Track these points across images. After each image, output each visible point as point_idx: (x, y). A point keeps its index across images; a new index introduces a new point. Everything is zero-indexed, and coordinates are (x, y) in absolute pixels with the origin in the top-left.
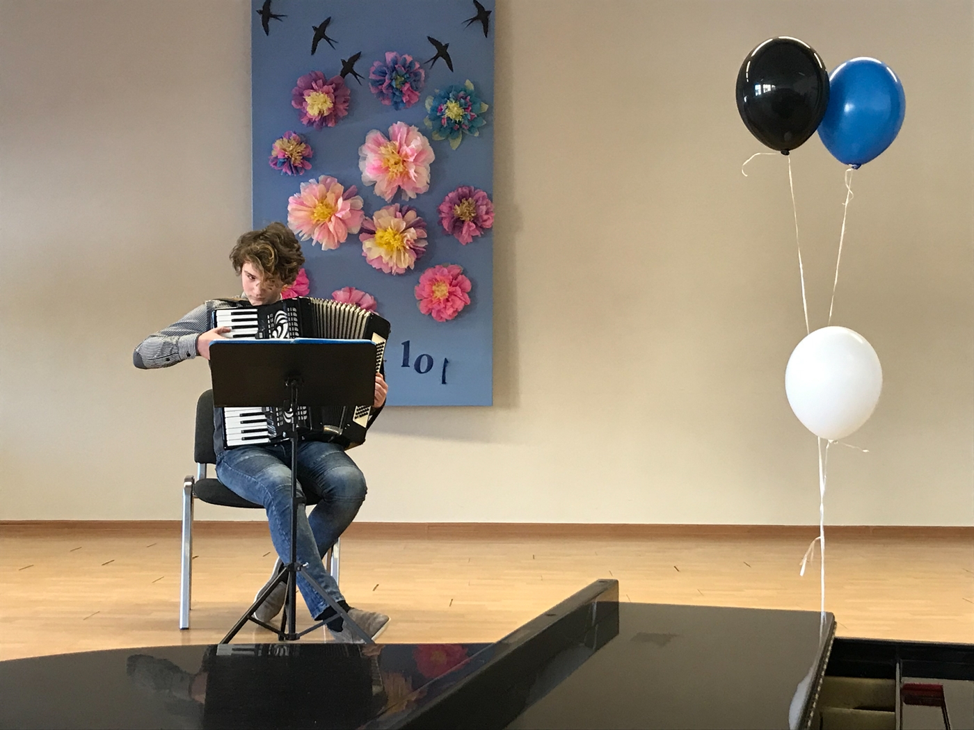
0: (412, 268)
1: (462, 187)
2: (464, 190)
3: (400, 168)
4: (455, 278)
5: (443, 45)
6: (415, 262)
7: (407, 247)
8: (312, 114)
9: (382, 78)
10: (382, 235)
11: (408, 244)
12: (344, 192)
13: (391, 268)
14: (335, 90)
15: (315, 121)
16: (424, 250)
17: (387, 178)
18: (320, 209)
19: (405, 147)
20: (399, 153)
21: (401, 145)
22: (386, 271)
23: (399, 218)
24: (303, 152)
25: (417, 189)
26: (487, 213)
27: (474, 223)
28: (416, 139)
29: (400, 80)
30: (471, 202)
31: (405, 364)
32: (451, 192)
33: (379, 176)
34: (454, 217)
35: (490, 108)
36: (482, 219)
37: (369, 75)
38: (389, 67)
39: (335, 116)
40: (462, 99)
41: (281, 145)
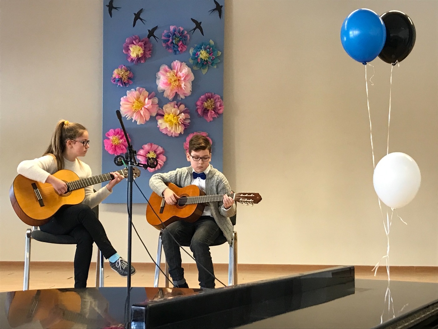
0: (182, 133)
1: (207, 93)
3: (177, 83)
5: (199, 22)
6: (184, 131)
7: (180, 123)
8: (133, 56)
10: (167, 117)
11: (180, 121)
12: (149, 95)
13: (172, 133)
14: (144, 45)
15: (134, 60)
17: (170, 88)
18: (136, 104)
19: (179, 72)
20: (176, 76)
21: (177, 72)
22: (170, 135)
23: (176, 108)
24: (129, 75)
25: (184, 94)
26: (220, 106)
27: (214, 111)
28: (185, 69)
32: (202, 95)
33: (166, 87)
34: (203, 108)
35: (222, 54)
36: (218, 108)
37: (162, 37)
38: (172, 33)
39: (145, 57)
40: (208, 49)
41: (117, 72)
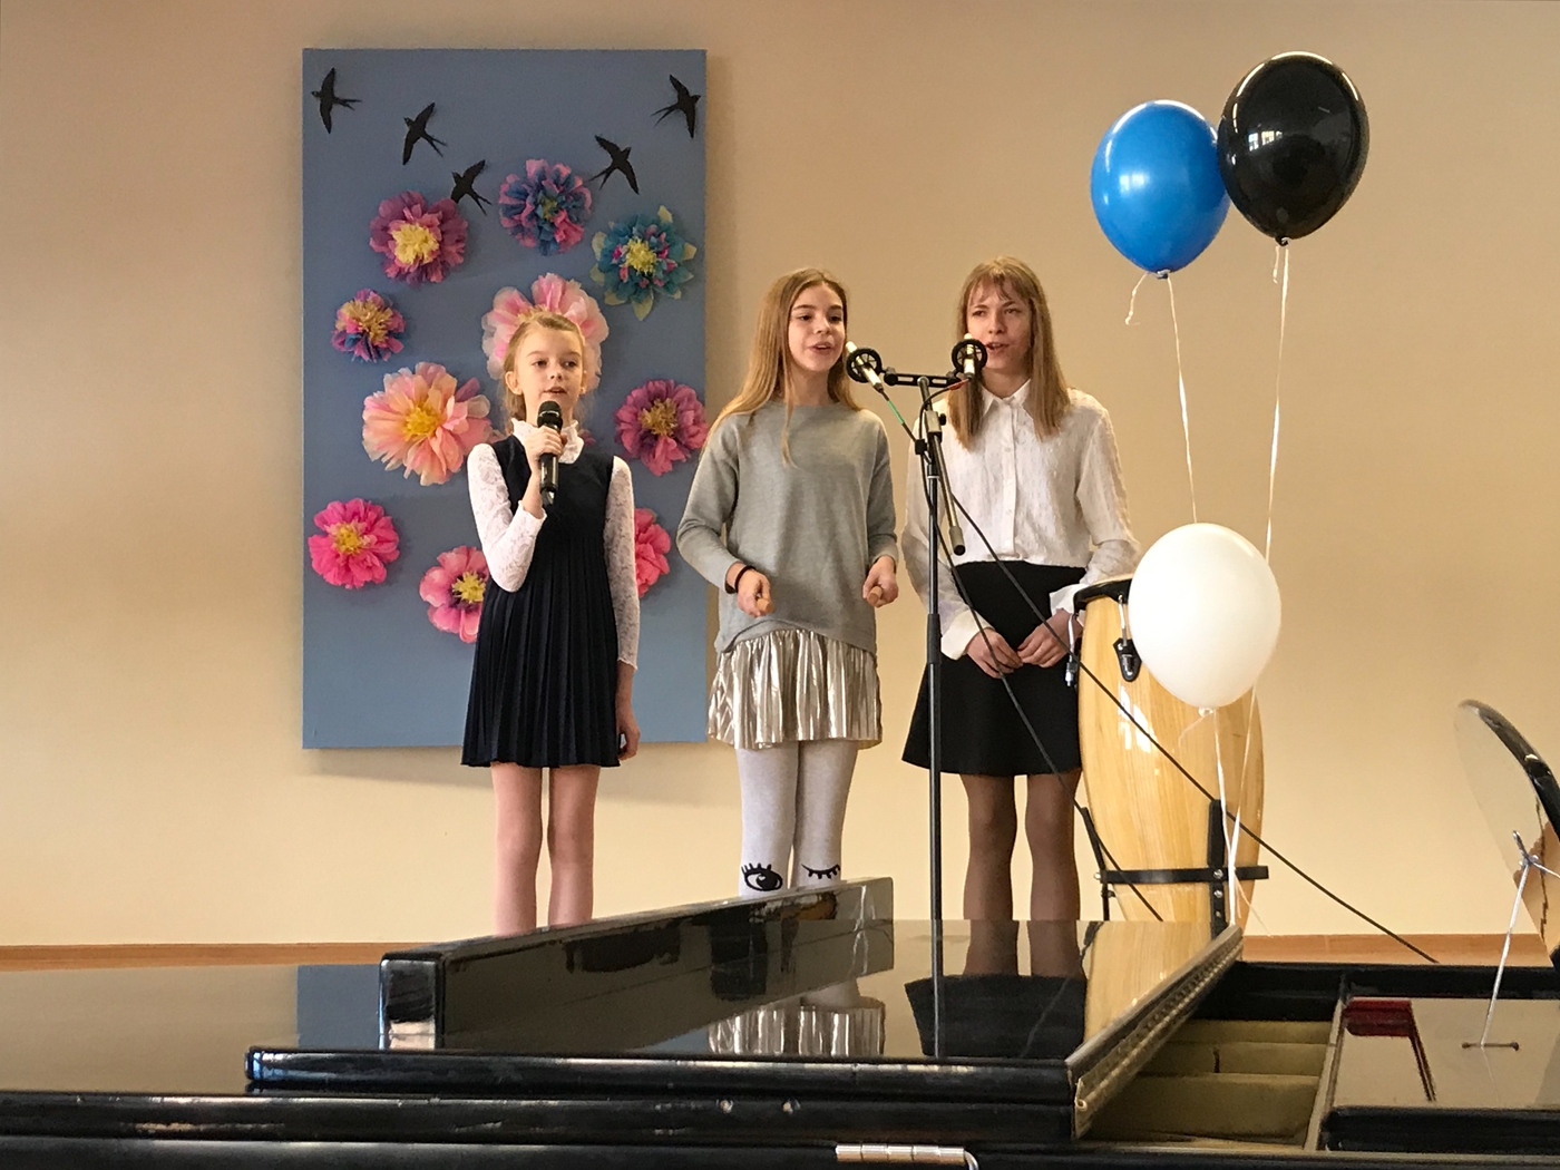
1: (653, 381)
2: (659, 385)
4: (643, 530)
5: (622, 149)
8: (405, 261)
9: (522, 202)
12: (458, 388)
14: (442, 222)
15: (409, 273)
18: (416, 416)
24: (389, 324)
26: (696, 422)
27: (676, 439)
28: (578, 301)
29: (548, 207)
30: (668, 405)
32: (635, 389)
34: (641, 429)
35: (701, 253)
36: (687, 432)
37: (499, 198)
38: (533, 184)
39: (443, 263)
40: (653, 238)
41: (351, 312)
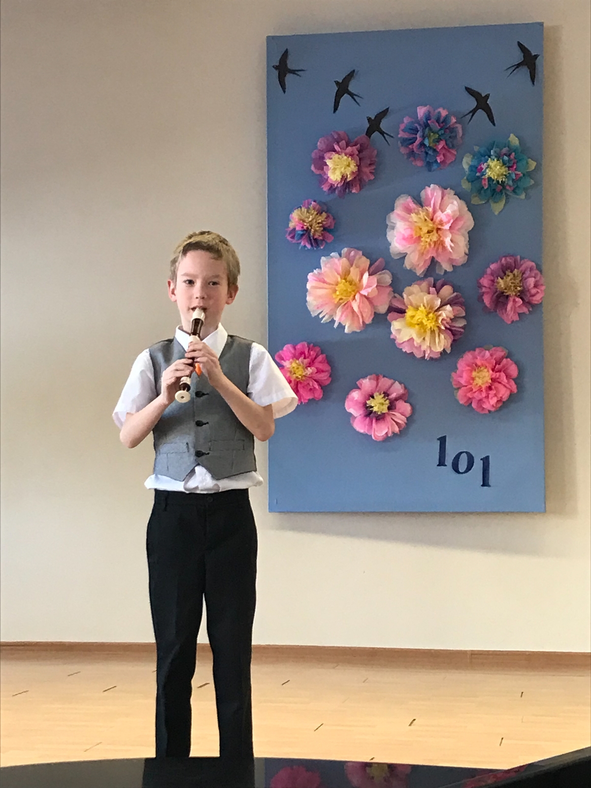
0: (449, 351)
1: (505, 257)
2: (508, 259)
3: (434, 237)
4: (498, 362)
5: (483, 95)
6: (452, 345)
7: (443, 328)
8: (334, 180)
9: (414, 136)
10: (414, 314)
11: (443, 324)
12: (370, 265)
13: (424, 352)
14: (360, 151)
15: (337, 187)
16: (462, 330)
17: (419, 248)
18: (342, 286)
19: (440, 213)
20: (432, 220)
22: (418, 355)
23: (433, 293)
24: (324, 223)
25: (451, 260)
26: (536, 286)
27: (521, 298)
28: (452, 203)
29: (433, 138)
30: (516, 274)
31: (441, 463)
32: (493, 263)
33: (409, 247)
34: (496, 292)
35: (538, 167)
36: (530, 293)
37: (398, 134)
38: (422, 123)
39: (360, 180)
40: (505, 157)
41: (299, 216)
